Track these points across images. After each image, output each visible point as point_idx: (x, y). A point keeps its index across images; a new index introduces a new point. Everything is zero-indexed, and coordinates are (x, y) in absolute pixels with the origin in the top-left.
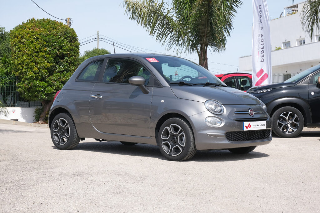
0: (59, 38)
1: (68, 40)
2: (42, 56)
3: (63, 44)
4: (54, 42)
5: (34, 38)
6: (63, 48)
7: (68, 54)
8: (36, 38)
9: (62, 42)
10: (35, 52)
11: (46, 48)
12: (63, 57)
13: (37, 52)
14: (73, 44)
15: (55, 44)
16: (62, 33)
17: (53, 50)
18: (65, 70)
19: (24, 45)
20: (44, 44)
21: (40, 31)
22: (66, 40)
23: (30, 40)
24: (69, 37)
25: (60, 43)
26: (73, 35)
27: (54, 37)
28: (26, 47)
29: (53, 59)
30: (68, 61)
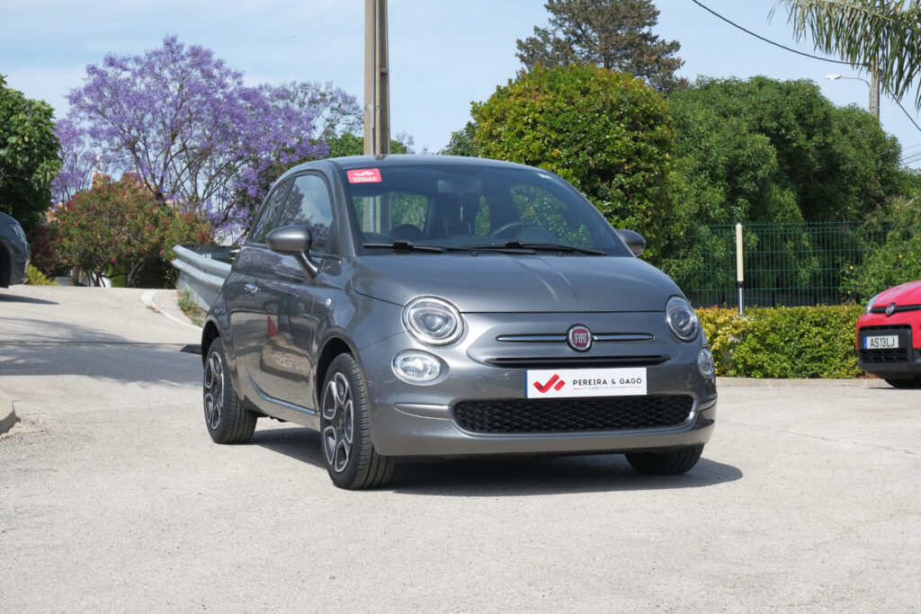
0: (593, 120)
1: (625, 124)
3: (608, 137)
4: (579, 133)
5: (527, 124)
6: (608, 149)
7: (622, 165)
8: (530, 121)
9: (603, 130)
11: (557, 150)
12: (607, 173)
14: (641, 135)
15: (583, 135)
16: (604, 103)
17: (578, 156)
18: (616, 212)
19: (500, 142)
20: (554, 137)
21: (543, 101)
22: (618, 125)
23: (515, 129)
24: (629, 114)
25: (599, 135)
26: (647, 108)
27: (581, 116)
28: (506, 148)
29: (578, 182)
30: (622, 184)
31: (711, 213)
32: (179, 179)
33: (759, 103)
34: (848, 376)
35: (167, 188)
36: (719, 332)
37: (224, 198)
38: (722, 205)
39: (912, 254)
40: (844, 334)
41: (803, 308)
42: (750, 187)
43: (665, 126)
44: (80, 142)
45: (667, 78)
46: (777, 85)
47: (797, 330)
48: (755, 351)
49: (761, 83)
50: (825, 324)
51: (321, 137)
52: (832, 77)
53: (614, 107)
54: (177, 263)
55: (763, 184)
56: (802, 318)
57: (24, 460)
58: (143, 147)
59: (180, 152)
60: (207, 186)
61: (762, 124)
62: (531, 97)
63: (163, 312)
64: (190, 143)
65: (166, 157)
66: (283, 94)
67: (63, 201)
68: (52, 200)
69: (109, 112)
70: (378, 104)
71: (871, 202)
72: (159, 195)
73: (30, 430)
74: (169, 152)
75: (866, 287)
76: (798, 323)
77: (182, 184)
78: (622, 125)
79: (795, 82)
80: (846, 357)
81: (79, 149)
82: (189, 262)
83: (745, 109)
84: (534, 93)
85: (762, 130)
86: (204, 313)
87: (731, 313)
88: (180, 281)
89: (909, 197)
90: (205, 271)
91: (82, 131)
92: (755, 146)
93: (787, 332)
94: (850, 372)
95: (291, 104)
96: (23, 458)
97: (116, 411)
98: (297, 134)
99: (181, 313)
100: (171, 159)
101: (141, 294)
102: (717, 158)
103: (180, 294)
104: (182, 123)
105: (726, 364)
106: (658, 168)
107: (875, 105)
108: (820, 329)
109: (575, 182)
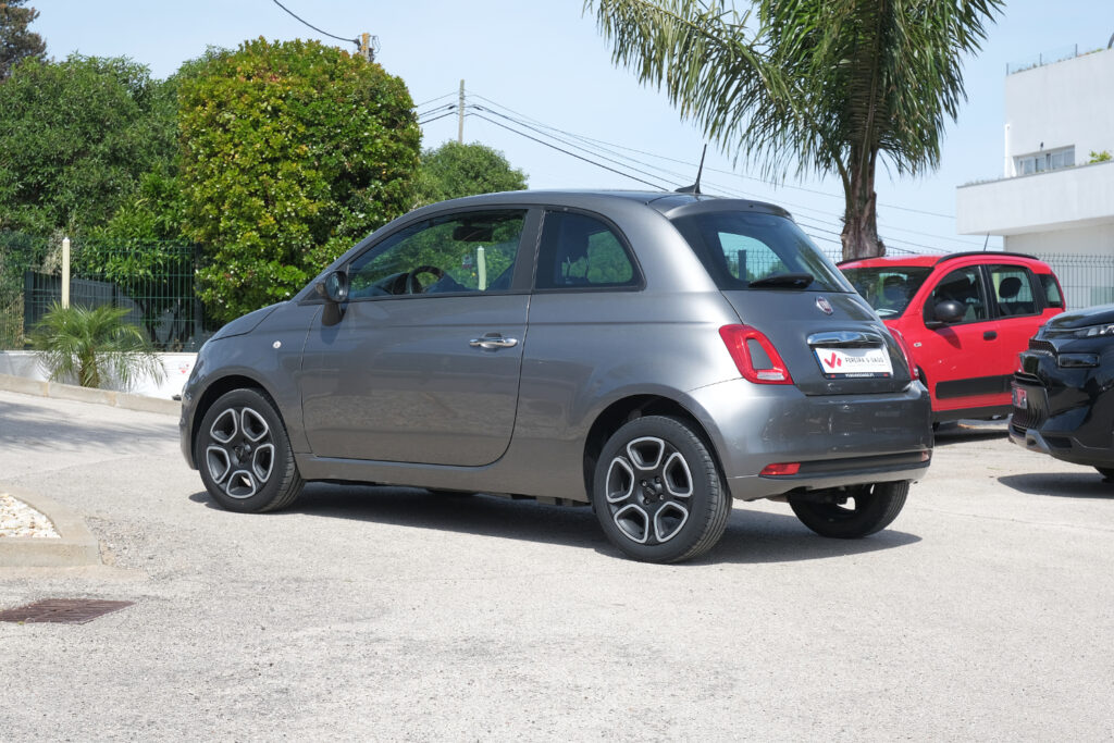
0: (350, 113)
2: (291, 175)
3: (366, 134)
4: (335, 127)
5: (264, 111)
6: (366, 149)
7: (380, 168)
8: (269, 108)
9: (361, 125)
10: (265, 161)
11: (304, 147)
12: (363, 178)
13: (273, 161)
14: (398, 133)
15: (338, 131)
16: (361, 93)
17: (331, 155)
19: (226, 132)
20: (300, 130)
22: (376, 120)
23: (250, 116)
24: (388, 107)
25: (356, 131)
26: (401, 101)
27: (336, 107)
28: (236, 141)
29: (329, 187)
30: (379, 192)
45: (19, 34)
62: (269, 79)
78: (380, 121)
84: (267, 73)
109: (325, 187)
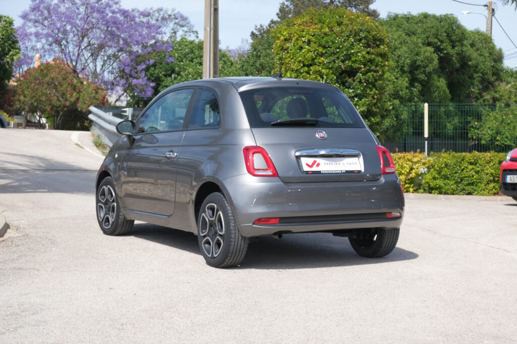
0: (345, 41)
1: (363, 44)
2: (316, 72)
3: (352, 51)
4: (337, 48)
6: (353, 59)
7: (361, 68)
8: (306, 41)
9: (350, 47)
10: (304, 66)
11: (322, 59)
12: (352, 73)
13: (309, 66)
14: (372, 50)
15: (338, 50)
16: (351, 31)
17: (335, 62)
18: (356, 96)
19: (288, 52)
20: (320, 50)
21: (315, 29)
22: (359, 44)
23: (297, 45)
24: (366, 38)
25: (348, 50)
26: (376, 35)
27: (338, 38)
28: (292, 57)
29: (335, 77)
30: (361, 80)
31: (400, 93)
32: (86, 62)
33: (428, 28)
34: (489, 194)
35: (79, 67)
36: (414, 167)
37: (112, 73)
38: (407, 88)
39: (511, 116)
40: (487, 170)
41: (464, 154)
42: (422, 77)
43: (386, 46)
44: (30, 40)
45: (366, 9)
46: (434, 17)
47: (460, 167)
48: (434, 178)
49: (425, 16)
50: (476, 164)
51: (168, 40)
52: (465, 12)
53: (356, 34)
54: (91, 117)
55: (429, 75)
56: (463, 160)
57: (16, 260)
58: (65, 43)
59: (87, 46)
60: (103, 66)
61: (429, 40)
62: (307, 26)
63: (84, 146)
64: (92, 42)
65: (79, 49)
66: (146, 14)
67: (19, 73)
68: (14, 74)
69: (46, 23)
70: (212, 27)
71: (487, 85)
72: (75, 71)
73: (17, 235)
74: (80, 46)
75: (484, 134)
76: (461, 163)
77: (88, 65)
78: (361, 45)
79: (444, 16)
80: (488, 183)
81: (29, 44)
82: (99, 117)
83: (419, 31)
84: (309, 24)
85: (429, 44)
86: (108, 147)
87: (421, 156)
88: (93, 127)
89: (508, 83)
90: (110, 123)
91: (31, 34)
92: (426, 54)
93: (454, 168)
94: (490, 192)
95: (150, 20)
96: (15, 258)
97: (66, 218)
98: (154, 38)
99: (95, 147)
100: (82, 51)
101: (70, 135)
102: (404, 61)
103: (93, 135)
104: (87, 30)
105: (417, 185)
106: (381, 70)
107: (489, 29)
108: (473, 166)
109: (333, 77)
